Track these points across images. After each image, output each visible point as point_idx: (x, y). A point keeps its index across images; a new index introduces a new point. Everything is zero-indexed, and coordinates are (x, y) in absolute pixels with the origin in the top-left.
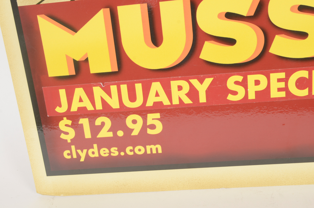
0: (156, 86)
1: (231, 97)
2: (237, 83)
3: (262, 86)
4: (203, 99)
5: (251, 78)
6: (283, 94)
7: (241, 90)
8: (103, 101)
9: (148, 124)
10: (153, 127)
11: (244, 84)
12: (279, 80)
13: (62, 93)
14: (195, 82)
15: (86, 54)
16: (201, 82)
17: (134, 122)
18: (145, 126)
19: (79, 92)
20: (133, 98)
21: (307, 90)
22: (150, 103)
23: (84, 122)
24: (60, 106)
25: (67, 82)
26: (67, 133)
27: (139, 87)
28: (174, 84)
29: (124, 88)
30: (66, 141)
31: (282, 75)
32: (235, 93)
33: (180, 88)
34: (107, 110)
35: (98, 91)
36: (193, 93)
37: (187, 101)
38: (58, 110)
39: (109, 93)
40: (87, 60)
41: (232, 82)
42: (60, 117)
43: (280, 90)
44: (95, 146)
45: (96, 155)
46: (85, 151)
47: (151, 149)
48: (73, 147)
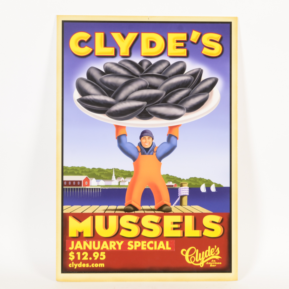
0: (105, 243)
1: (129, 248)
2: (131, 244)
3: (139, 246)
4: (120, 248)
5: (136, 242)
6: (145, 249)
7: (132, 246)
8: (87, 247)
9: (101, 256)
10: (102, 257)
11: (133, 244)
12: (144, 244)
13: (73, 242)
14: (118, 242)
15: (83, 230)
16: (120, 242)
17: (96, 255)
18: (99, 257)
19: (79, 243)
20: (96, 246)
21: (153, 247)
22: (102, 249)
23: (79, 254)
24: (71, 247)
25: (75, 239)
26: (71, 257)
27: (99, 242)
28: (111, 242)
29: (94, 242)
30: (71, 260)
31: (145, 242)
32: (130, 247)
33: (113, 244)
34: (87, 250)
35: (85, 243)
36: (117, 246)
37: (115, 249)
38: (70, 249)
39: (88, 243)
40: (83, 232)
41: (130, 243)
42: (70, 251)
43: (144, 247)
44: (81, 263)
45: (81, 266)
46: (77, 264)
47: (101, 265)
48: (73, 263)
